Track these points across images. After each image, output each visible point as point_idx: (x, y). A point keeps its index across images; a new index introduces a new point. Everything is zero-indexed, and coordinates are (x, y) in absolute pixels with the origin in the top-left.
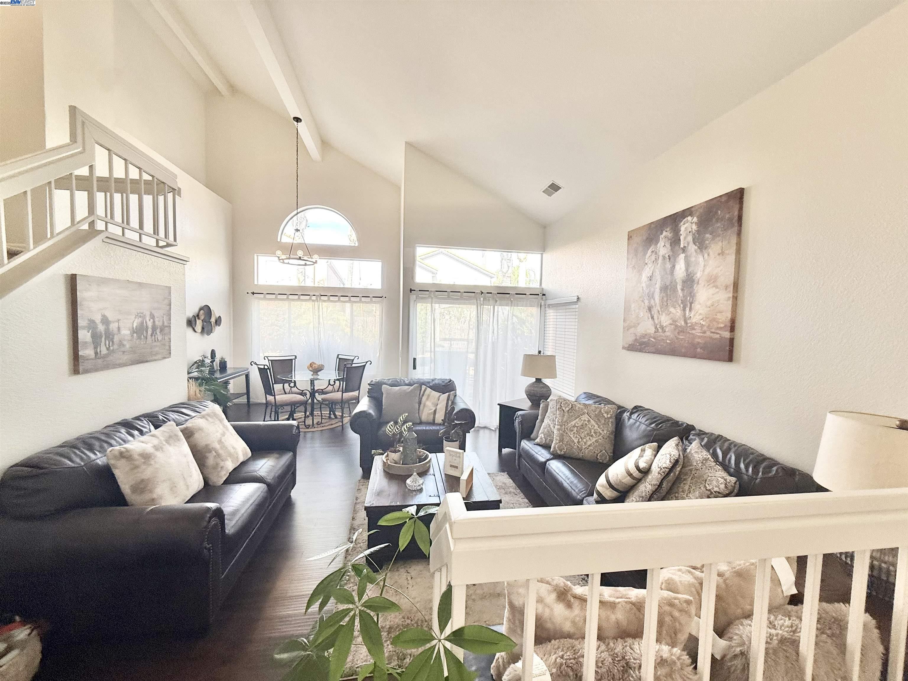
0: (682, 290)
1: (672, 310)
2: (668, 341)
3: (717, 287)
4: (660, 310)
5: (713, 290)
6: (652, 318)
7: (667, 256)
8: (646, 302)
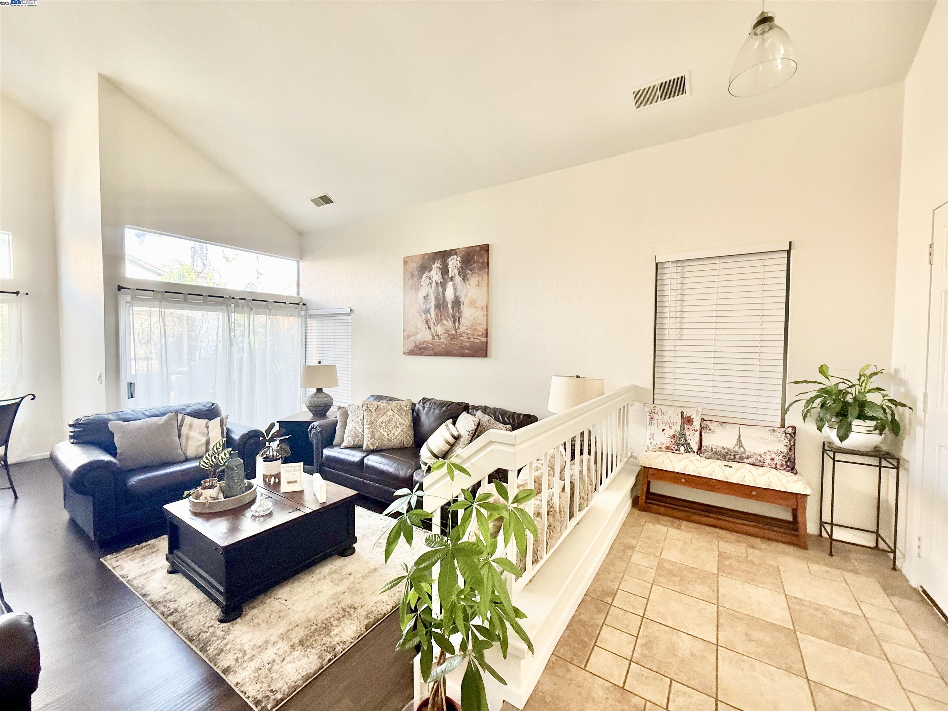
0: (453, 308)
1: (445, 322)
2: (443, 346)
3: (476, 308)
4: (435, 323)
5: (474, 310)
6: (429, 328)
7: (439, 282)
8: (424, 316)
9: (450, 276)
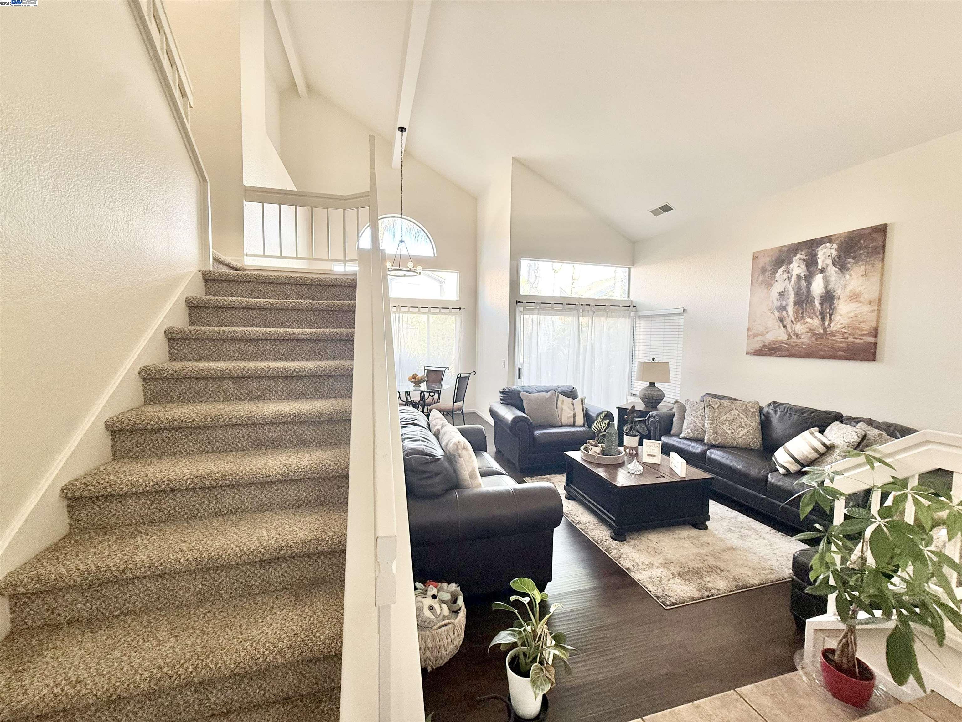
5: (855, 305)
7: (802, 275)
8: (777, 314)
9: (820, 267)
